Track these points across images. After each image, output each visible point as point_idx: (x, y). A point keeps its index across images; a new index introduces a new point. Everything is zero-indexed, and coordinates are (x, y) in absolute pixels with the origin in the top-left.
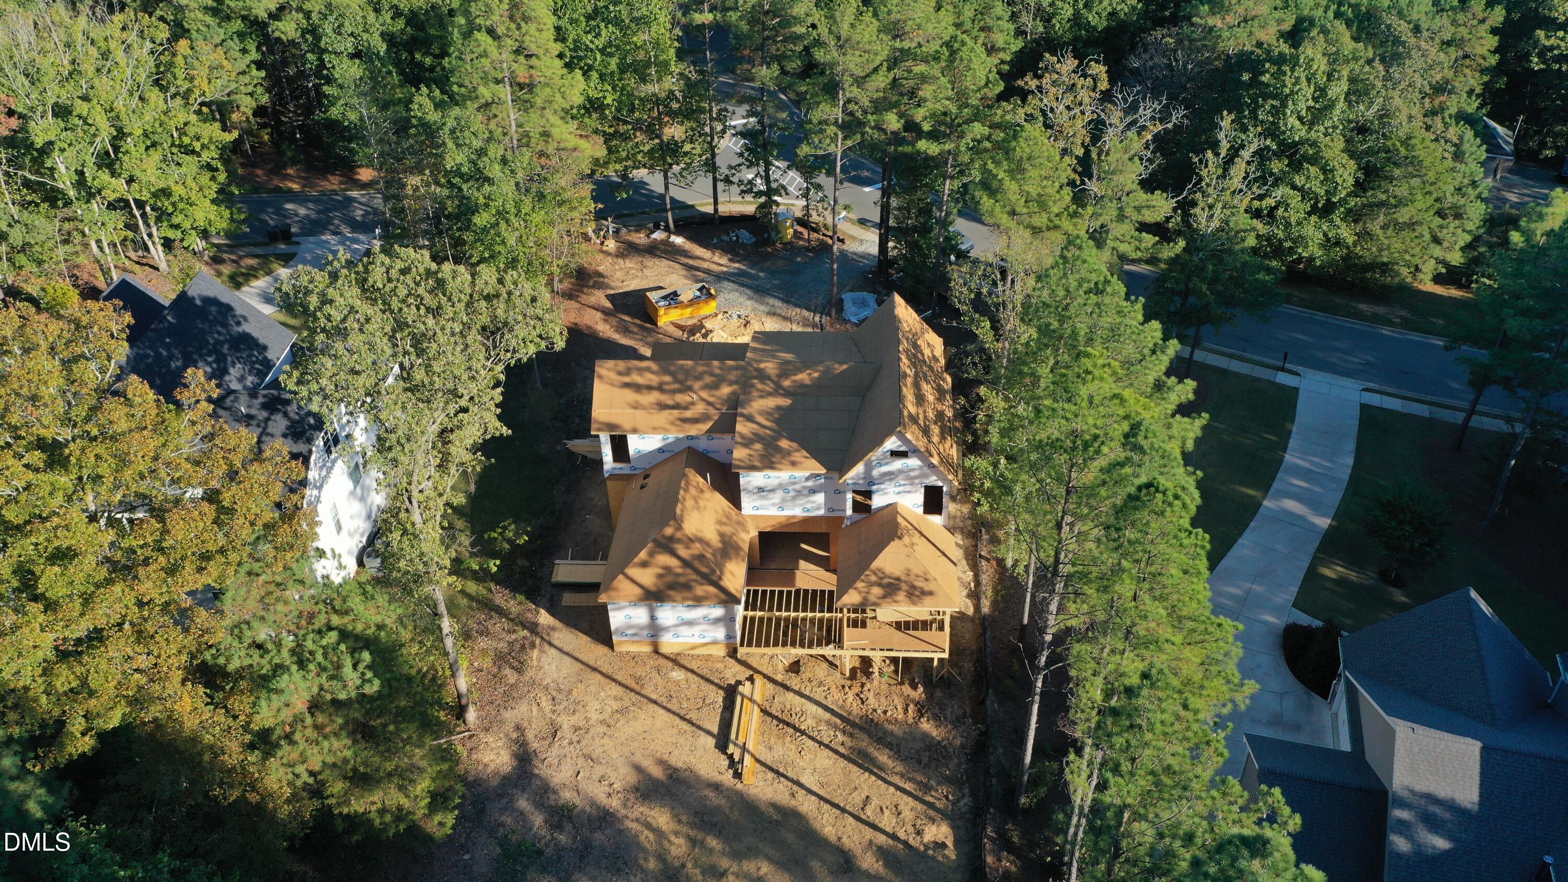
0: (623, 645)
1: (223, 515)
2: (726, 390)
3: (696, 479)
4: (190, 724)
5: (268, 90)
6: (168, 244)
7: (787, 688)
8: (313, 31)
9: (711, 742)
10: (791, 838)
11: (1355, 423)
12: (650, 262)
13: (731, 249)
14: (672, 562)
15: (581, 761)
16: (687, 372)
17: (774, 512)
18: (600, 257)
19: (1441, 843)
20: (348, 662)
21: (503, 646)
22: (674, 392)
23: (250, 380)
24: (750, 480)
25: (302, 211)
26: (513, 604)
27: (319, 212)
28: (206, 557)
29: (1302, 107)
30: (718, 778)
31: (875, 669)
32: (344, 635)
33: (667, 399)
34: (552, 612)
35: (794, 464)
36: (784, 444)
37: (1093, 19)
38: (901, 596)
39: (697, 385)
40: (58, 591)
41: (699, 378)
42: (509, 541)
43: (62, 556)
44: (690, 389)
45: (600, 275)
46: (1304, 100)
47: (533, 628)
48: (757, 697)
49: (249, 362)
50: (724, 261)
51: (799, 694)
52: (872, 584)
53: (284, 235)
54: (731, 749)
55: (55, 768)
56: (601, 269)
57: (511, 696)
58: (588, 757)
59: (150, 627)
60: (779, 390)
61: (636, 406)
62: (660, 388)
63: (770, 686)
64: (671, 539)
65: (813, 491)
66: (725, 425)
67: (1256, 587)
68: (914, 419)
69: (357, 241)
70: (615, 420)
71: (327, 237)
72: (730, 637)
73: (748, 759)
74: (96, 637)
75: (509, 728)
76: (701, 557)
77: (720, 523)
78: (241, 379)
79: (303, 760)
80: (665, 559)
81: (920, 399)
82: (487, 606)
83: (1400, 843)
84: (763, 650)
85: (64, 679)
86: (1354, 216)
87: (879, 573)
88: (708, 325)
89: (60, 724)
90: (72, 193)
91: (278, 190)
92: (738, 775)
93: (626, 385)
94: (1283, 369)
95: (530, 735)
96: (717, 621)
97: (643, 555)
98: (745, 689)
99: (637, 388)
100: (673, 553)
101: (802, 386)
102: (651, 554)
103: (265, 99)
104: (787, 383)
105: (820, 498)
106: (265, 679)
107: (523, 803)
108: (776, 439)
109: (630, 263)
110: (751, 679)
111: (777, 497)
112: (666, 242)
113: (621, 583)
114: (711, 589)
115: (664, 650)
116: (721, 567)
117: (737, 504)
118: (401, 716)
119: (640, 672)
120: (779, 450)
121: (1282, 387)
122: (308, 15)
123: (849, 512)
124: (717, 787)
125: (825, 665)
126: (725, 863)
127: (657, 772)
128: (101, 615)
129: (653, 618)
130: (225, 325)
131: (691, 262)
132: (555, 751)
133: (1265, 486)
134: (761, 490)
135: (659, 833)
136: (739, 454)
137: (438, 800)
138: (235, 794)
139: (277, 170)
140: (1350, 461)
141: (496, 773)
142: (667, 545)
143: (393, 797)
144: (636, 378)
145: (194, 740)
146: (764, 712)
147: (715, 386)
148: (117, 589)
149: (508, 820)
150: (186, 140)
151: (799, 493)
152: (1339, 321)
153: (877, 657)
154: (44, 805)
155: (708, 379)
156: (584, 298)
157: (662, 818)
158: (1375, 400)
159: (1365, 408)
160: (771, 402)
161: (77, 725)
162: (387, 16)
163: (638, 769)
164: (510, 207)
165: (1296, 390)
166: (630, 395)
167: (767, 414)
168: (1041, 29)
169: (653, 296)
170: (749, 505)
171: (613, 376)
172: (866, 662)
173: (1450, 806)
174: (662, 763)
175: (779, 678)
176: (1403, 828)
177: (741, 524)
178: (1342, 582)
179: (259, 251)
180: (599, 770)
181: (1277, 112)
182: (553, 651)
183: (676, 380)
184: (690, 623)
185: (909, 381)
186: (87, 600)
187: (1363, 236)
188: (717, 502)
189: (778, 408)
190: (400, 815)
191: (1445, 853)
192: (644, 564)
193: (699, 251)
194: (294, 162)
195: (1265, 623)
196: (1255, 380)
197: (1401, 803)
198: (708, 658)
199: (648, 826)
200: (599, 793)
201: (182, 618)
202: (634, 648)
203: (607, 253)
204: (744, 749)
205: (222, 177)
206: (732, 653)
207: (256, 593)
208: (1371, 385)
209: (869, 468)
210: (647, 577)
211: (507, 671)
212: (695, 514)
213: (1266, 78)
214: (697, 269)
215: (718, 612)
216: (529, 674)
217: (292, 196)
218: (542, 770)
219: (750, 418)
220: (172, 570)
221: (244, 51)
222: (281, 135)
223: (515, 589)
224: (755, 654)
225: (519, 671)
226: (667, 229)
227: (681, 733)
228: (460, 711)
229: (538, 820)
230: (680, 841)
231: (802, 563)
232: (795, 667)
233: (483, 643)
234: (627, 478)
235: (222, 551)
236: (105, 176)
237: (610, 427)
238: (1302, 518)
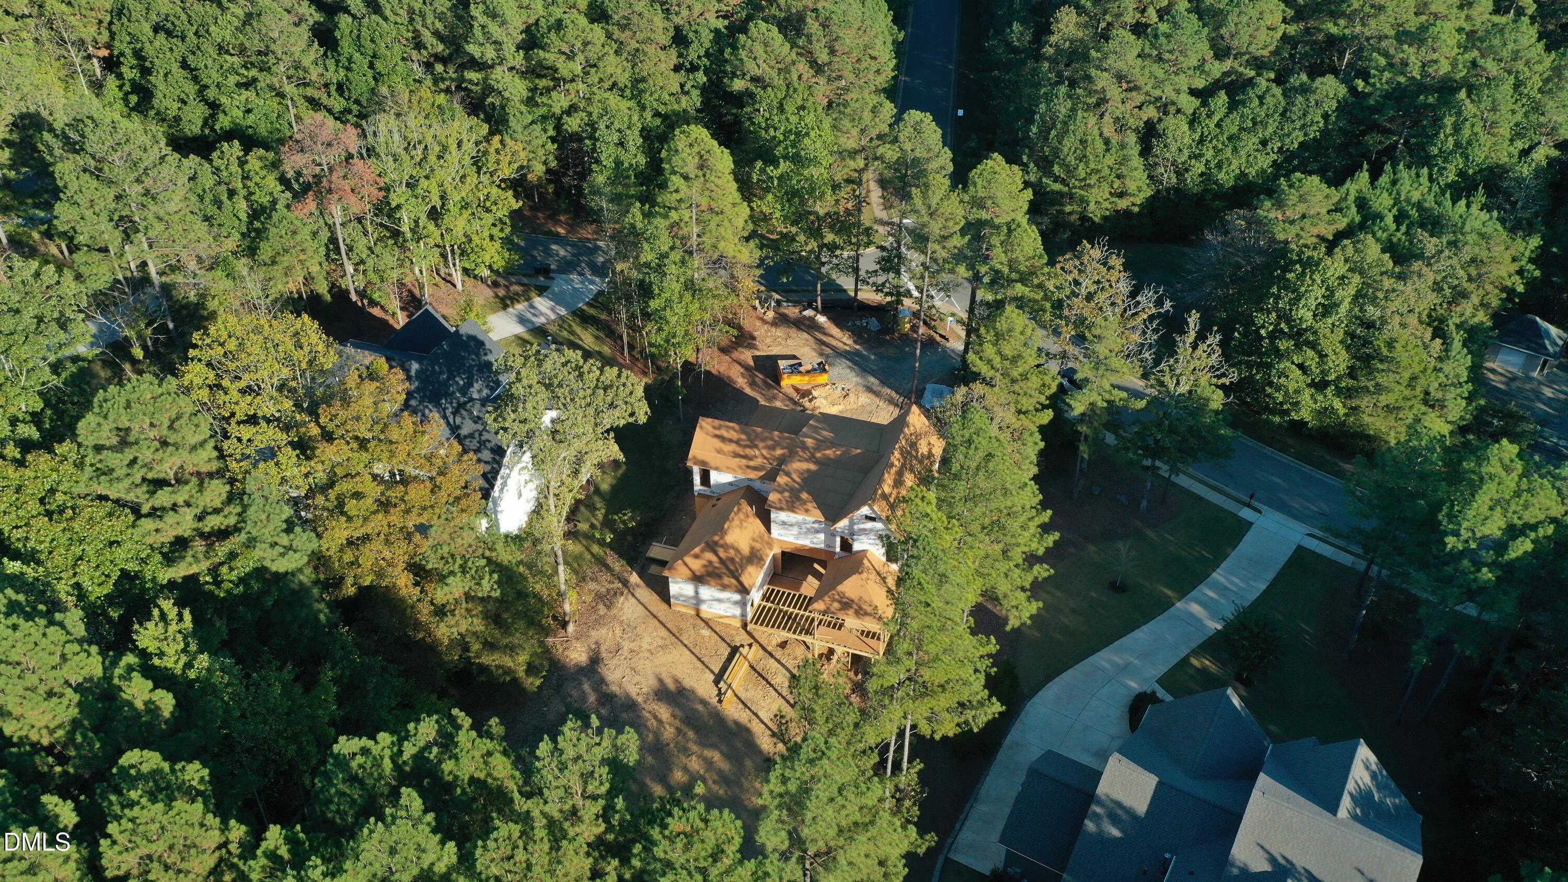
0: (678, 607)
1: (435, 489)
2: (779, 452)
3: (746, 508)
4: (404, 592)
5: (556, 158)
6: (466, 271)
7: (771, 655)
8: (593, 126)
9: (712, 677)
10: (739, 745)
11: (1282, 558)
12: (793, 332)
13: (858, 334)
14: (714, 558)
15: (628, 671)
16: (757, 435)
17: (791, 539)
18: (758, 323)
19: (1115, 832)
20: (487, 577)
21: (603, 590)
22: (745, 446)
23: (486, 392)
24: (778, 516)
25: (562, 253)
26: (617, 564)
27: (573, 255)
28: (424, 508)
29: (1313, 304)
30: (707, 698)
31: (835, 658)
32: (490, 561)
33: (740, 451)
34: (641, 575)
35: (807, 511)
36: (804, 496)
37: (1222, 176)
38: (851, 612)
39: (761, 445)
40: (353, 513)
41: (764, 440)
42: (624, 522)
43: (357, 495)
44: (756, 446)
45: (754, 338)
46: (1316, 295)
47: (625, 583)
48: (750, 657)
49: (487, 380)
50: (850, 342)
51: (778, 661)
52: (834, 600)
53: (545, 271)
54: (722, 684)
55: (336, 601)
56: (756, 334)
57: (599, 622)
58: (633, 669)
59: (392, 538)
60: (812, 459)
61: (719, 451)
62: (737, 442)
63: (761, 652)
64: (716, 543)
65: (817, 531)
66: (771, 476)
67: (1136, 662)
68: (885, 497)
69: (592, 282)
70: (706, 459)
71: (574, 277)
72: (744, 615)
73: (730, 692)
74: (366, 538)
75: (591, 641)
76: (732, 560)
77: (754, 540)
78: (480, 391)
79: (457, 624)
80: (710, 556)
81: (898, 483)
82: (601, 562)
83: (1090, 826)
84: (763, 628)
85: (348, 557)
86: (1346, 394)
87: (842, 595)
88: (815, 393)
89: (342, 578)
90: (409, 235)
91: (550, 233)
92: (720, 701)
93: (717, 436)
94: (1249, 505)
95: (603, 649)
96: (736, 603)
97: (697, 550)
98: (744, 651)
99: (722, 439)
100: (716, 554)
101: (827, 458)
102: (702, 551)
103: (553, 164)
104: (818, 455)
105: (822, 536)
106: (444, 577)
107: (586, 687)
108: (800, 491)
109: (779, 332)
110: (750, 645)
111: (795, 530)
112: (812, 319)
113: (679, 564)
114: (733, 581)
115: (703, 615)
116: (743, 568)
117: (768, 529)
118: (517, 615)
119: (683, 625)
120: (799, 499)
121: (1240, 520)
122: (590, 114)
123: (838, 550)
124: (704, 703)
125: (803, 647)
126: (694, 748)
127: (672, 686)
128: (369, 529)
129: (697, 592)
130: (478, 355)
131: (824, 338)
132: (615, 661)
133: (1183, 592)
134: (784, 523)
135: (660, 721)
136: (773, 497)
137: (531, 669)
138: (420, 636)
139: (553, 218)
140: (1263, 587)
141: (576, 665)
142: (712, 547)
143: (507, 661)
144: (724, 433)
145: (403, 600)
146: (752, 667)
147: (773, 448)
148: (380, 516)
149: (575, 693)
150: (488, 204)
151: (809, 531)
152: (1319, 474)
153: (839, 650)
154: (328, 618)
155: (770, 443)
156: (735, 355)
157: (664, 712)
158: (1313, 544)
159: (1300, 549)
160: (804, 466)
161: (349, 581)
162: (648, 115)
163: (661, 681)
164: (675, 298)
165: (1251, 524)
166: (717, 443)
167: (800, 473)
168: (1174, 180)
169: (782, 364)
170: (776, 531)
171: (710, 428)
172: (831, 651)
173: (1129, 812)
174: (677, 681)
175: (769, 649)
176: (1096, 818)
177: (770, 544)
178: (1204, 671)
179: (525, 281)
180: (637, 678)
181: (1294, 302)
182: (633, 600)
183: (749, 439)
184: (719, 600)
185: (894, 470)
186: (366, 519)
187: (1354, 410)
188: (757, 525)
189: (808, 471)
190: (508, 671)
191: (1116, 839)
192: (696, 556)
193: (835, 331)
194: (566, 212)
195: (1126, 687)
196: (1220, 509)
197: (1100, 803)
198: (728, 626)
199: (655, 717)
200: (633, 691)
201: (409, 537)
202: (683, 610)
203: (765, 322)
204: (729, 686)
205: (508, 230)
206: (745, 626)
207: (448, 530)
208: (1316, 532)
209: (852, 523)
210: (696, 565)
211: (601, 606)
212: (737, 531)
213: (1290, 276)
214: (827, 345)
215: (737, 597)
216: (614, 611)
217: (557, 238)
218: (604, 671)
219: (788, 474)
220: (408, 511)
221: (545, 131)
222: (561, 191)
223: (621, 556)
224: (760, 631)
225: (609, 607)
226: (816, 309)
227: (695, 668)
228: (564, 625)
229: (592, 698)
230: (672, 730)
231: (810, 578)
232: (783, 645)
233: (592, 586)
234: (708, 497)
235: (432, 507)
236: (431, 227)
237: (702, 463)
238: (1199, 620)
